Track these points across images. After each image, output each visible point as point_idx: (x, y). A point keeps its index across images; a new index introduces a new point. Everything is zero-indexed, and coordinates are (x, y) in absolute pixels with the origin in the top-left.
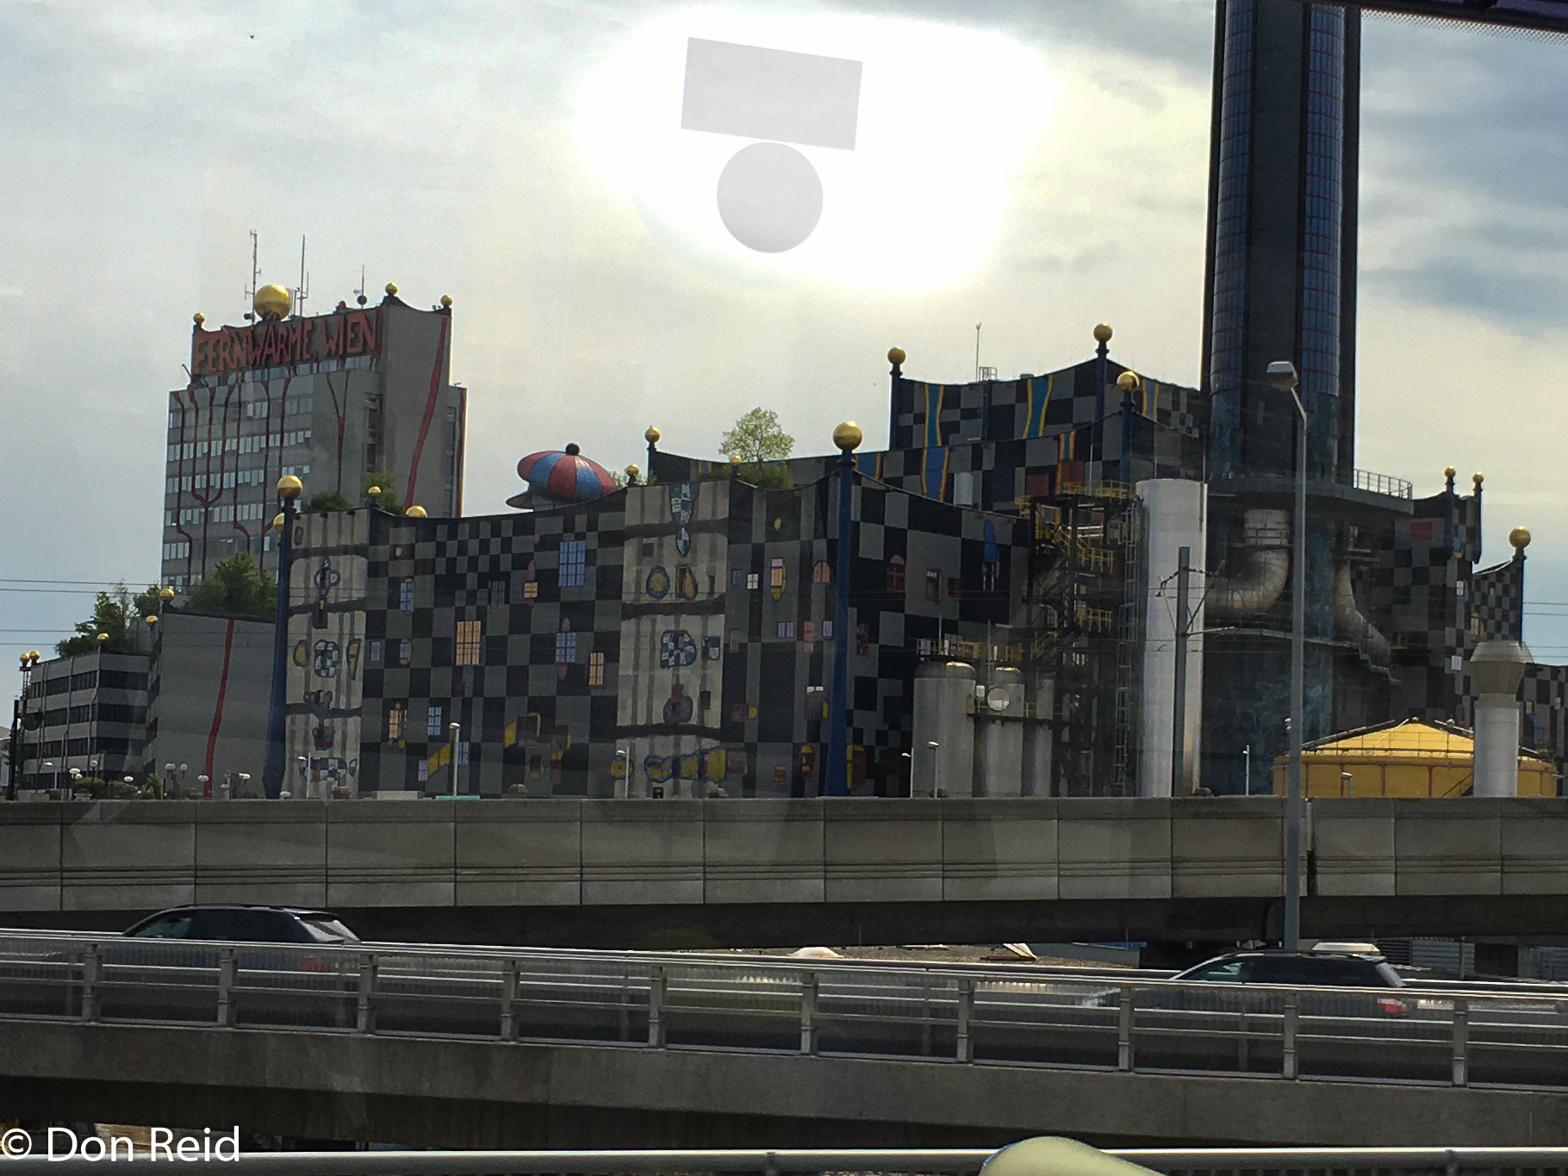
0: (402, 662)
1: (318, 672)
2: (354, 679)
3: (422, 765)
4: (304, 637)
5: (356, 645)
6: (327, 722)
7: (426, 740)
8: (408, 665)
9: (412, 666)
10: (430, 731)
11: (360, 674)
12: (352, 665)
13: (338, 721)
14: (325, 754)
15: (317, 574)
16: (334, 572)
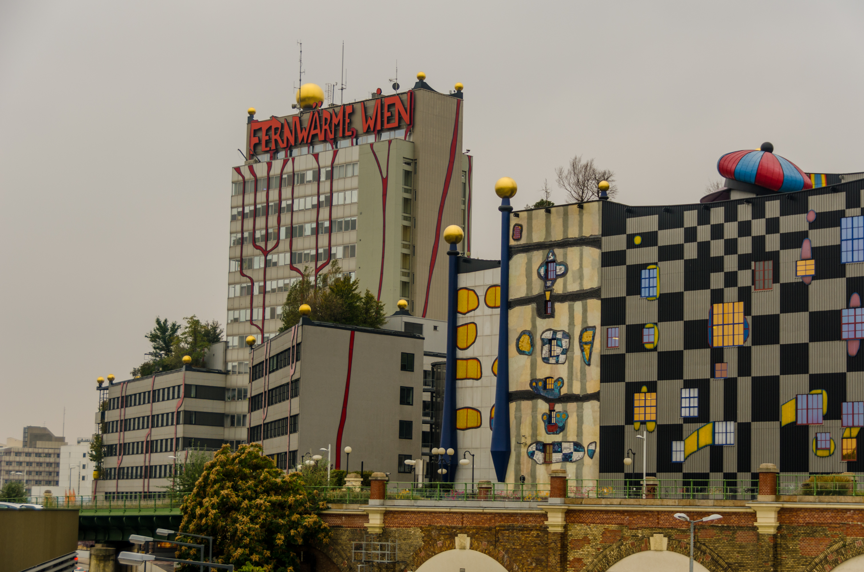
0: (648, 346)
1: (546, 360)
2: (589, 365)
3: (677, 446)
4: (529, 328)
5: (590, 333)
6: (558, 407)
7: (681, 422)
8: (655, 349)
9: (659, 350)
10: (685, 413)
11: (596, 359)
12: (587, 352)
13: (572, 407)
14: (557, 438)
15: (541, 266)
16: (560, 264)
